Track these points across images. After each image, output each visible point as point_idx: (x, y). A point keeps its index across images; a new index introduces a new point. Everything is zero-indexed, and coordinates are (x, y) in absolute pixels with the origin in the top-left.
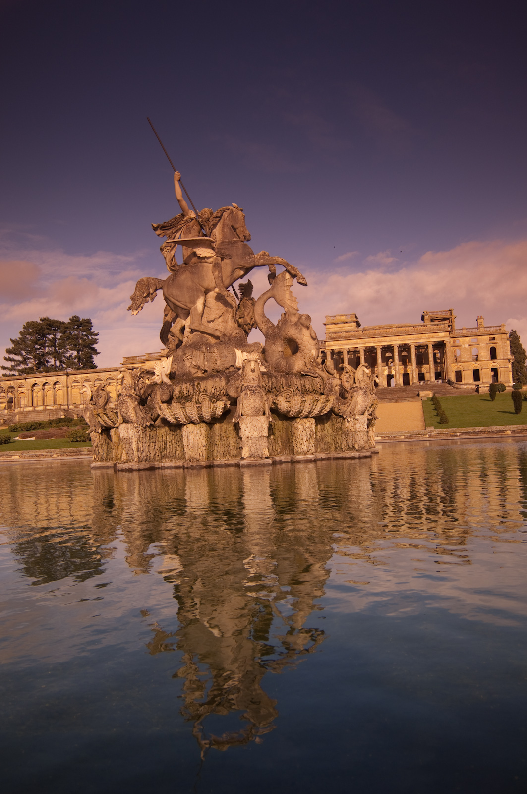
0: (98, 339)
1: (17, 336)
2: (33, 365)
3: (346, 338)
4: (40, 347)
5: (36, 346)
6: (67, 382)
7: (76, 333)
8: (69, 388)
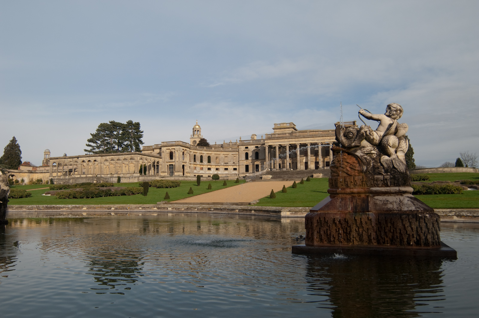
0: (143, 135)
1: (94, 132)
2: (104, 150)
3: (278, 138)
4: (109, 138)
5: (106, 138)
6: (101, 160)
7: (130, 131)
8: (102, 164)
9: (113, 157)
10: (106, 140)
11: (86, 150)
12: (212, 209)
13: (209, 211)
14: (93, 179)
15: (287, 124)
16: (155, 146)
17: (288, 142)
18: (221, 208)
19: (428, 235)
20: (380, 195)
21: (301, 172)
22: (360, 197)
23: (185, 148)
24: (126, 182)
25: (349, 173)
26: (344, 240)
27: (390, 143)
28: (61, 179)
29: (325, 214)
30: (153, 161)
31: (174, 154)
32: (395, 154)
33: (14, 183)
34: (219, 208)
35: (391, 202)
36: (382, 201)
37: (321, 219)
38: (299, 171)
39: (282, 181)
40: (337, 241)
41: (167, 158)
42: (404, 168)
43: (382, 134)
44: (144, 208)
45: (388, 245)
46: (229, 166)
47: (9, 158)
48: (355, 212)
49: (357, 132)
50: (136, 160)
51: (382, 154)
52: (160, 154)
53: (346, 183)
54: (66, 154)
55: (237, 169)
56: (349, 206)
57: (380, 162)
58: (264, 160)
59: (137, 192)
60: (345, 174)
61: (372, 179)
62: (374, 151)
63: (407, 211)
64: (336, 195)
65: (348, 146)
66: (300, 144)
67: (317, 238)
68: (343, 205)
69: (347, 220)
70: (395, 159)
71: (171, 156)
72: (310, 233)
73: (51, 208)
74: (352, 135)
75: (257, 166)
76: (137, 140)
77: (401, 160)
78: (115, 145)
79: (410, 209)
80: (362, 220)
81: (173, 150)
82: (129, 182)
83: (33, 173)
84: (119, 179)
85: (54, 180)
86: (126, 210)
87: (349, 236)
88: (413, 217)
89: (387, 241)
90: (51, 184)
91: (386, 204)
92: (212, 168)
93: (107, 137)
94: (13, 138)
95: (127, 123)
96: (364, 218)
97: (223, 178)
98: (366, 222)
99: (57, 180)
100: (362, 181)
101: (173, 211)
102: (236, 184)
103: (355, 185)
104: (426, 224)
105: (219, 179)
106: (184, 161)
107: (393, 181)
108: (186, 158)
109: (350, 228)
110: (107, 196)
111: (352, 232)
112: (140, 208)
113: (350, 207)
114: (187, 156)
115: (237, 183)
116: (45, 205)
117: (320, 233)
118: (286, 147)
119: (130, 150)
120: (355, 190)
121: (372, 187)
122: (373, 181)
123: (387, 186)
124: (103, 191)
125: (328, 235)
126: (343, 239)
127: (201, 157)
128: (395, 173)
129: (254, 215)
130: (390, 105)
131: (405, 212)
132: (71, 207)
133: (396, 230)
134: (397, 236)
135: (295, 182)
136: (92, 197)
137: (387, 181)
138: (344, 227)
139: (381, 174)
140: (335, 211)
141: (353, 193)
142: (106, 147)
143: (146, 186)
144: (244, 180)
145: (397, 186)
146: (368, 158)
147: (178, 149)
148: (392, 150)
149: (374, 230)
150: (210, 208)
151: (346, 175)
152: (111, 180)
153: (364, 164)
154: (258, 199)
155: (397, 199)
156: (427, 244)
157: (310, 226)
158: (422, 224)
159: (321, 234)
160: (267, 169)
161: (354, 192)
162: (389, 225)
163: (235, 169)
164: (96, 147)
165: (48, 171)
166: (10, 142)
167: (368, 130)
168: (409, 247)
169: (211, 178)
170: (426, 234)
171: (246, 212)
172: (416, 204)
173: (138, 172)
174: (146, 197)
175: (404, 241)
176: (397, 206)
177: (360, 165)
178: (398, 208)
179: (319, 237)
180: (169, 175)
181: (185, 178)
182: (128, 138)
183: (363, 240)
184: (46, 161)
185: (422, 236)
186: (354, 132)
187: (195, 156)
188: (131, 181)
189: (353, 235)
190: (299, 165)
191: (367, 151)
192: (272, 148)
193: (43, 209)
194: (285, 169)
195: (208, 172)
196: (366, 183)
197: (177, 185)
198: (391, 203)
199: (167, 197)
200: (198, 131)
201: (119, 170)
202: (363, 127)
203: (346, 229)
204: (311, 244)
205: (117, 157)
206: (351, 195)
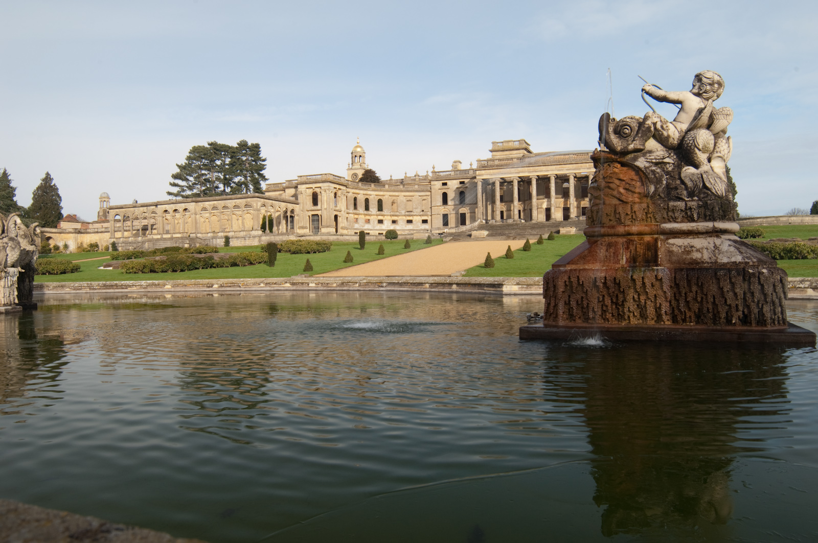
0: (266, 165)
1: (183, 162)
2: (200, 191)
3: (499, 167)
4: (208, 172)
5: (203, 172)
6: (195, 209)
7: (244, 158)
8: (198, 216)
9: (215, 202)
10: (203, 175)
11: (169, 194)
12: (385, 284)
13: (380, 286)
14: (182, 242)
15: (514, 141)
16: (287, 183)
17: (516, 173)
18: (400, 282)
19: (764, 306)
20: (679, 238)
21: (539, 226)
22: (642, 242)
23: (338, 186)
24: (239, 245)
25: (623, 198)
26: (613, 316)
27: (699, 144)
28: (130, 243)
29: (580, 270)
30: (285, 209)
31: (319, 197)
32: (708, 164)
33: (52, 251)
34: (397, 282)
35: (698, 248)
36: (683, 247)
37: (572, 280)
38: (534, 224)
39: (506, 240)
40: (601, 318)
41: (308, 203)
42: (723, 188)
43: (684, 127)
44: (269, 283)
45: (692, 324)
46: (415, 215)
47: (41, 208)
48: (633, 267)
49: (638, 125)
50: (255, 207)
51: (683, 163)
52: (295, 196)
53: (617, 217)
54: (137, 202)
55: (428, 221)
56: (623, 256)
57: (680, 178)
58: (476, 205)
59: (257, 260)
60: (616, 199)
61: (664, 209)
62: (670, 158)
63: (727, 263)
64: (599, 239)
65: (621, 149)
66: (538, 176)
67: (563, 312)
68: (612, 254)
69: (617, 281)
70: (707, 172)
71: (315, 200)
72: (552, 304)
73: (111, 286)
74: (630, 131)
75: (463, 216)
76: (256, 174)
77: (717, 175)
78: (218, 183)
79: (733, 260)
80: (646, 280)
81: (318, 190)
82: (244, 245)
83: (82, 233)
84: (227, 240)
85: (118, 243)
86: (239, 289)
87: (621, 310)
88: (739, 274)
89: (690, 317)
90: (113, 250)
91: (689, 252)
92: (386, 219)
93: (205, 170)
94: (46, 174)
95: (238, 144)
96: (649, 277)
97: (403, 237)
98: (652, 283)
99: (123, 244)
100: (646, 213)
101: (318, 289)
102: (425, 245)
103: (633, 219)
104: (762, 286)
105: (398, 239)
106: (337, 208)
107: (703, 212)
108: (340, 204)
109: (624, 295)
110: (207, 268)
111: (626, 301)
112: (262, 285)
113: (624, 258)
114: (342, 199)
115: (428, 243)
116: (101, 282)
117: (569, 304)
118: (512, 182)
119: (245, 191)
120: (634, 229)
121: (665, 223)
122: (667, 212)
123: (693, 220)
124: (200, 260)
125: (585, 309)
126: (611, 315)
127: (367, 201)
128: (707, 197)
129: (457, 292)
130: (700, 74)
131: (723, 265)
132: (145, 284)
133: (707, 297)
134: (708, 308)
135: (528, 241)
136: (182, 271)
137: (691, 212)
138: (613, 292)
139: (680, 199)
140: (597, 266)
141: (629, 234)
142: (204, 186)
143: (272, 250)
144: (441, 239)
145: (710, 220)
146: (658, 170)
147: (326, 188)
148: (702, 157)
149: (666, 298)
150: (380, 283)
151: (618, 202)
152: (214, 242)
153: (651, 182)
154: (464, 269)
155: (709, 243)
156: (762, 321)
157: (551, 293)
158: (753, 286)
159: (571, 306)
160: (479, 220)
161: (631, 232)
162: (694, 288)
163: (425, 221)
164: (187, 187)
165: (107, 230)
166: (41, 182)
167: (659, 120)
168: (730, 328)
169: (384, 238)
170: (760, 305)
171: (442, 287)
172: (743, 252)
173: (260, 229)
174: (272, 268)
175: (721, 318)
176: (709, 256)
177: (643, 185)
178: (710, 258)
179: (568, 311)
180: (312, 232)
181: (339, 237)
182: (241, 171)
183: (647, 315)
184: (104, 212)
185: (754, 308)
186: (632, 126)
187: (355, 199)
188: (247, 243)
189: (629, 307)
190: (535, 213)
191: (656, 159)
192: (489, 185)
193: (98, 289)
194: (510, 221)
195: (379, 226)
196: (654, 215)
197: (326, 248)
198: (698, 250)
199: (308, 268)
200: (360, 156)
201: (227, 226)
202: (650, 115)
203: (617, 296)
204: (554, 323)
205: (222, 203)
206: (626, 238)
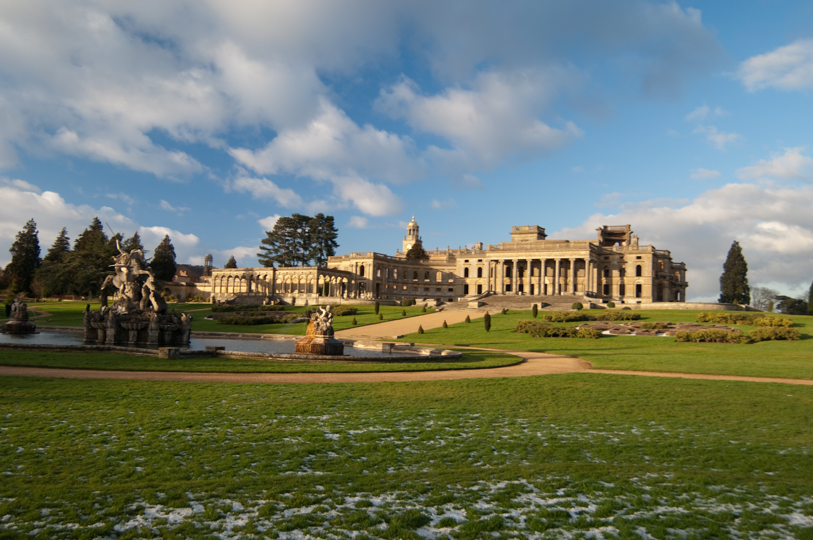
0: (338, 234)
2: (284, 254)
4: (291, 238)
7: (320, 228)
8: (275, 280)
11: (259, 255)
14: (262, 299)
17: (516, 256)
23: (380, 262)
24: (301, 304)
28: (225, 297)
31: (365, 269)
41: (357, 273)
46: (443, 285)
55: (453, 289)
71: (362, 272)
75: (480, 287)
76: (329, 242)
78: (299, 247)
81: (364, 264)
83: (191, 286)
84: (294, 299)
85: (217, 297)
90: (213, 303)
93: (289, 236)
94: (166, 237)
95: (316, 216)
99: (220, 298)
106: (379, 278)
108: (381, 274)
114: (383, 271)
118: (513, 263)
119: (319, 255)
127: (405, 272)
142: (287, 250)
144: (435, 309)
147: (370, 263)
152: (285, 300)
160: (487, 292)
164: (273, 250)
165: (209, 285)
166: (162, 241)
173: (318, 292)
184: (208, 269)
194: (511, 294)
195: (414, 292)
201: (295, 289)
